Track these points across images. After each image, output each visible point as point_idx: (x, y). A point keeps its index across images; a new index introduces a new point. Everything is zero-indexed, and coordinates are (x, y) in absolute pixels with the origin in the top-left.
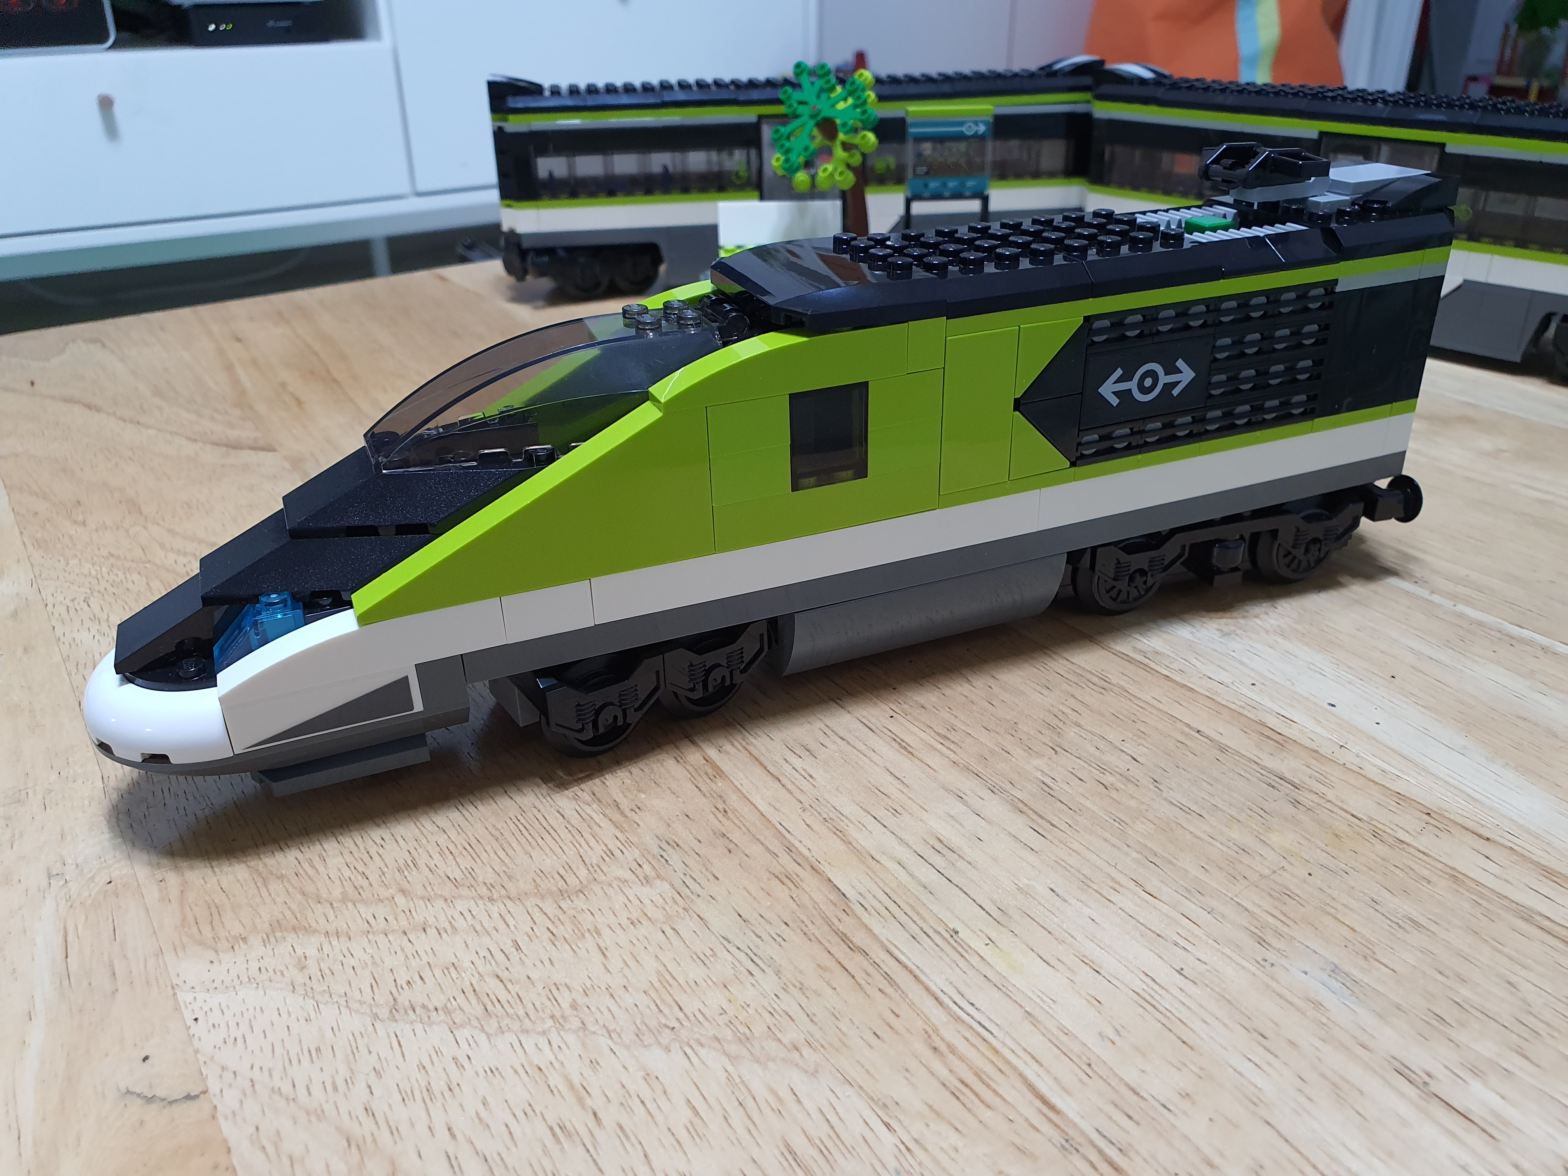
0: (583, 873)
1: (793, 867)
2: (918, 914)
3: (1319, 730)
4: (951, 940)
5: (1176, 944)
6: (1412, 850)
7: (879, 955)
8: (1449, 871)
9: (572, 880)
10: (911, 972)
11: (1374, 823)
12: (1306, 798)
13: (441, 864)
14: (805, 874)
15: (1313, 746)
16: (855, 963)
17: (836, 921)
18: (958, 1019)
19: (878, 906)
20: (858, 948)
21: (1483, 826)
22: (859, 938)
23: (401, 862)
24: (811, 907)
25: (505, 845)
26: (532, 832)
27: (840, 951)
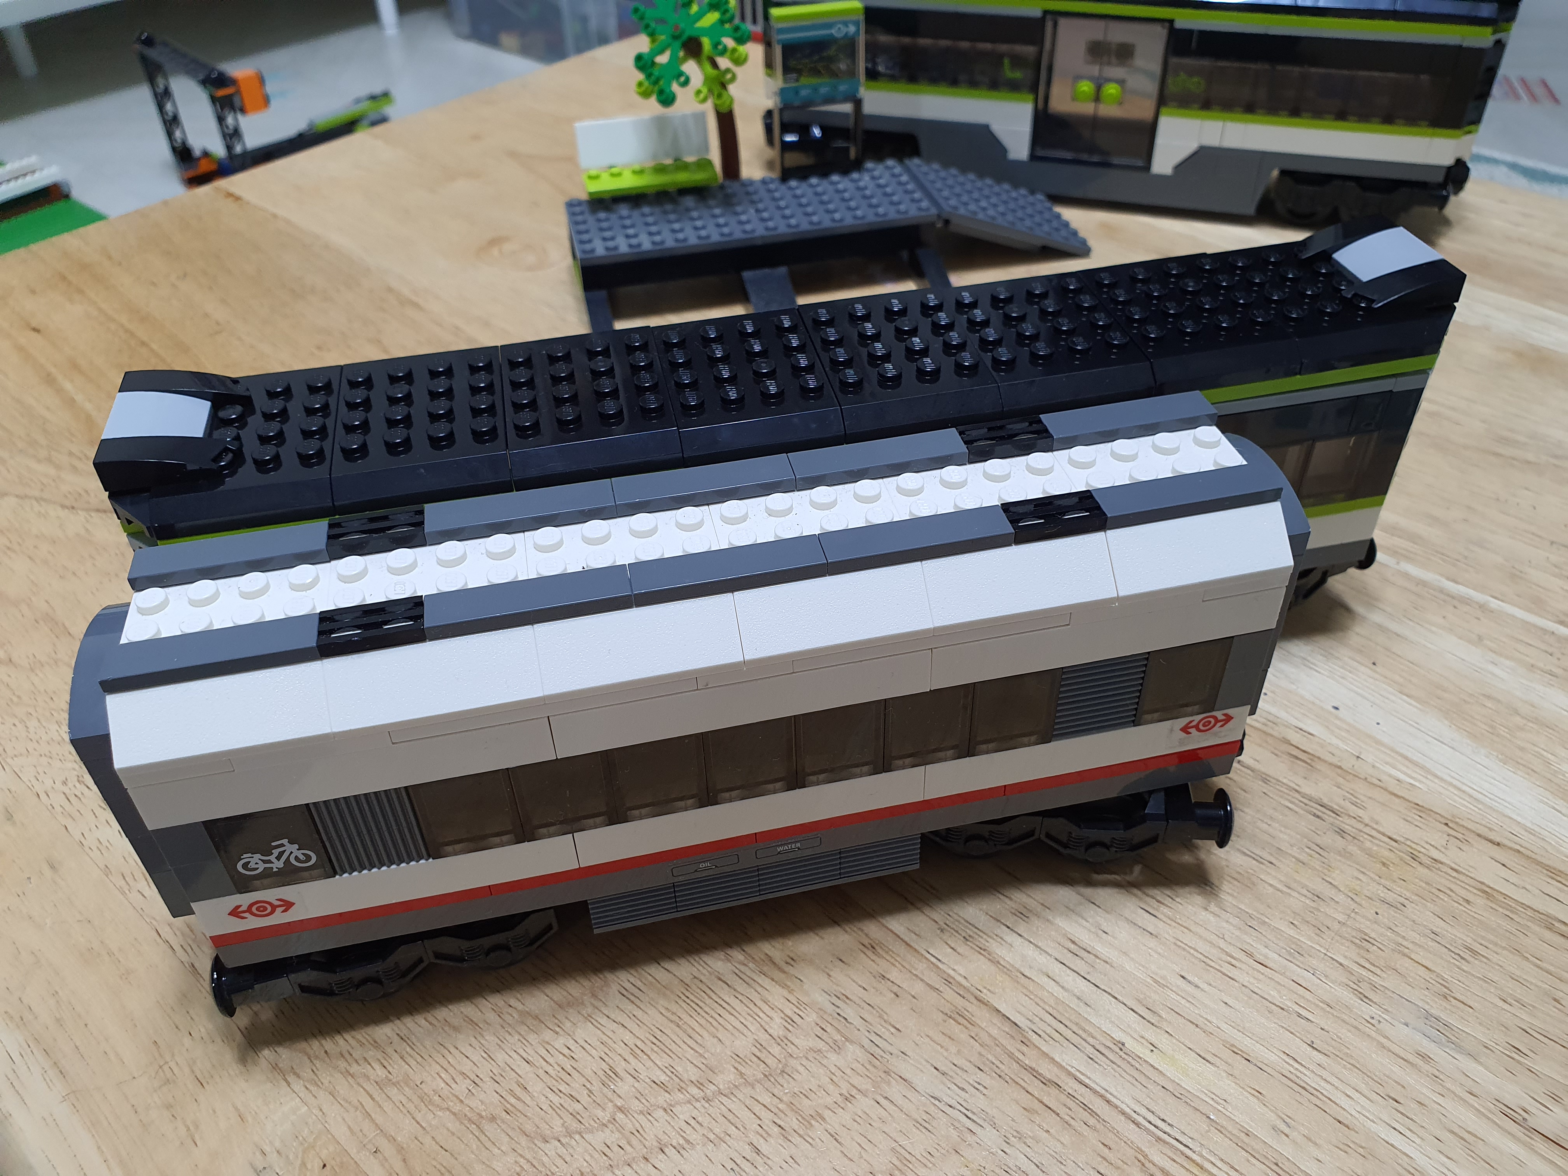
0: (776, 1050)
1: (960, 1002)
2: (1084, 1030)
3: (1335, 741)
4: (1121, 1053)
5: (1300, 1015)
6: (1445, 869)
7: (1071, 1086)
8: (1479, 886)
9: (770, 1061)
10: (1102, 1096)
11: (1408, 843)
12: (1348, 824)
13: (639, 1067)
14: (974, 1008)
15: (1334, 760)
16: (1051, 1097)
17: (1021, 1056)
18: (1159, 1139)
19: (1049, 1030)
20: (1049, 1081)
21: (1490, 829)
22: (1047, 1070)
23: (601, 1073)
24: (993, 1044)
25: (690, 1031)
26: (707, 1009)
27: (1035, 1087)
